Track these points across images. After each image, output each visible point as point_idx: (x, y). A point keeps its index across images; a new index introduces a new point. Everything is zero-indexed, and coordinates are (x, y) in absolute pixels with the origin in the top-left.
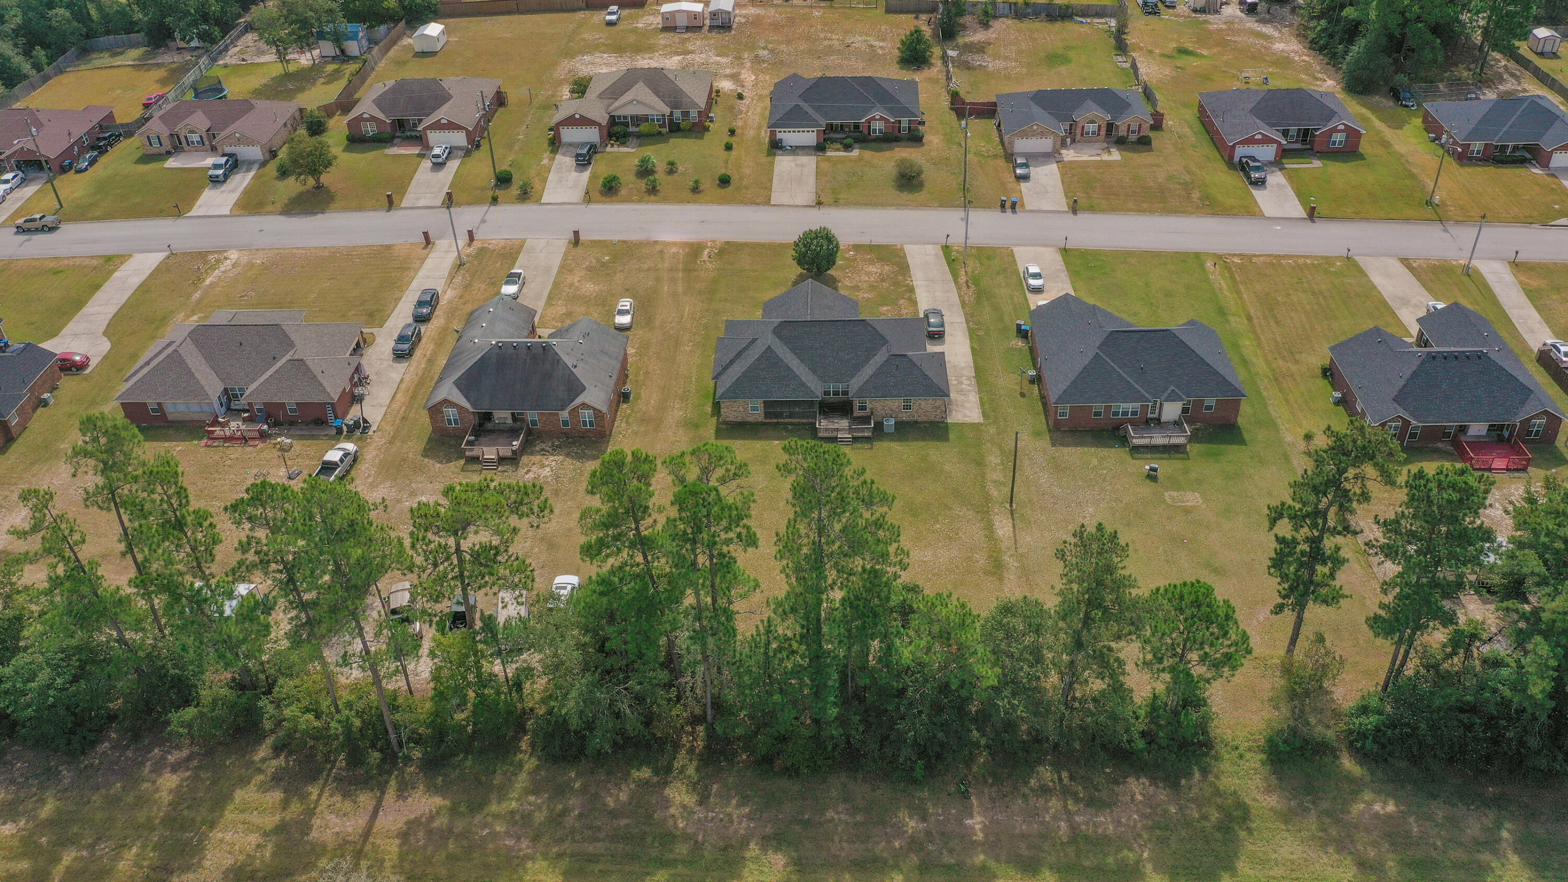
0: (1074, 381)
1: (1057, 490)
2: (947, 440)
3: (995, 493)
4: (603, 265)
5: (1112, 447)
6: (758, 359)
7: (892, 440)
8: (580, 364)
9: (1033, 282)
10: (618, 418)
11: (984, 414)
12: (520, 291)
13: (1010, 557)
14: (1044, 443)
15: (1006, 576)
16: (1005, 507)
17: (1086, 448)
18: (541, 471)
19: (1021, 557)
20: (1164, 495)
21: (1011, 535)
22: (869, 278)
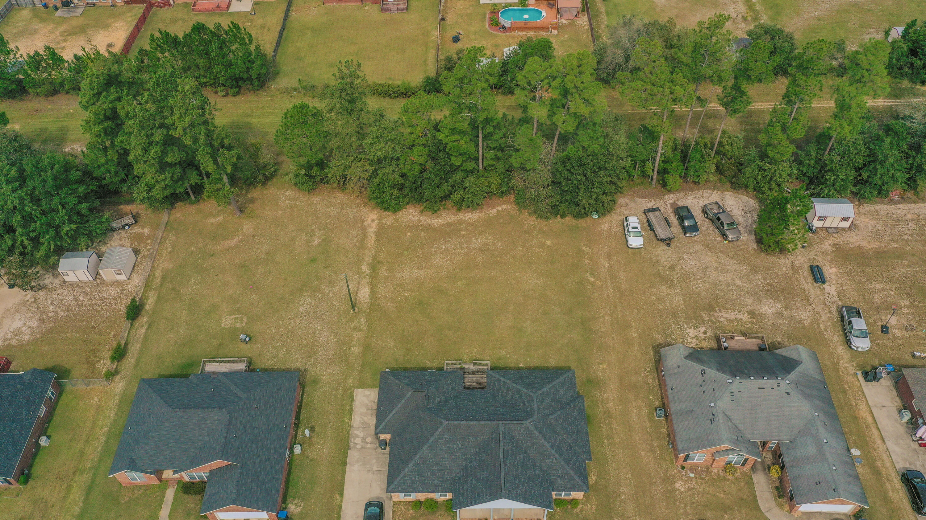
3: (363, 320)
13: (365, 272)
14: (313, 371)
15: (371, 261)
16: (358, 309)
17: (283, 367)
18: (696, 334)
19: (359, 272)
20: (246, 323)
21: (360, 287)
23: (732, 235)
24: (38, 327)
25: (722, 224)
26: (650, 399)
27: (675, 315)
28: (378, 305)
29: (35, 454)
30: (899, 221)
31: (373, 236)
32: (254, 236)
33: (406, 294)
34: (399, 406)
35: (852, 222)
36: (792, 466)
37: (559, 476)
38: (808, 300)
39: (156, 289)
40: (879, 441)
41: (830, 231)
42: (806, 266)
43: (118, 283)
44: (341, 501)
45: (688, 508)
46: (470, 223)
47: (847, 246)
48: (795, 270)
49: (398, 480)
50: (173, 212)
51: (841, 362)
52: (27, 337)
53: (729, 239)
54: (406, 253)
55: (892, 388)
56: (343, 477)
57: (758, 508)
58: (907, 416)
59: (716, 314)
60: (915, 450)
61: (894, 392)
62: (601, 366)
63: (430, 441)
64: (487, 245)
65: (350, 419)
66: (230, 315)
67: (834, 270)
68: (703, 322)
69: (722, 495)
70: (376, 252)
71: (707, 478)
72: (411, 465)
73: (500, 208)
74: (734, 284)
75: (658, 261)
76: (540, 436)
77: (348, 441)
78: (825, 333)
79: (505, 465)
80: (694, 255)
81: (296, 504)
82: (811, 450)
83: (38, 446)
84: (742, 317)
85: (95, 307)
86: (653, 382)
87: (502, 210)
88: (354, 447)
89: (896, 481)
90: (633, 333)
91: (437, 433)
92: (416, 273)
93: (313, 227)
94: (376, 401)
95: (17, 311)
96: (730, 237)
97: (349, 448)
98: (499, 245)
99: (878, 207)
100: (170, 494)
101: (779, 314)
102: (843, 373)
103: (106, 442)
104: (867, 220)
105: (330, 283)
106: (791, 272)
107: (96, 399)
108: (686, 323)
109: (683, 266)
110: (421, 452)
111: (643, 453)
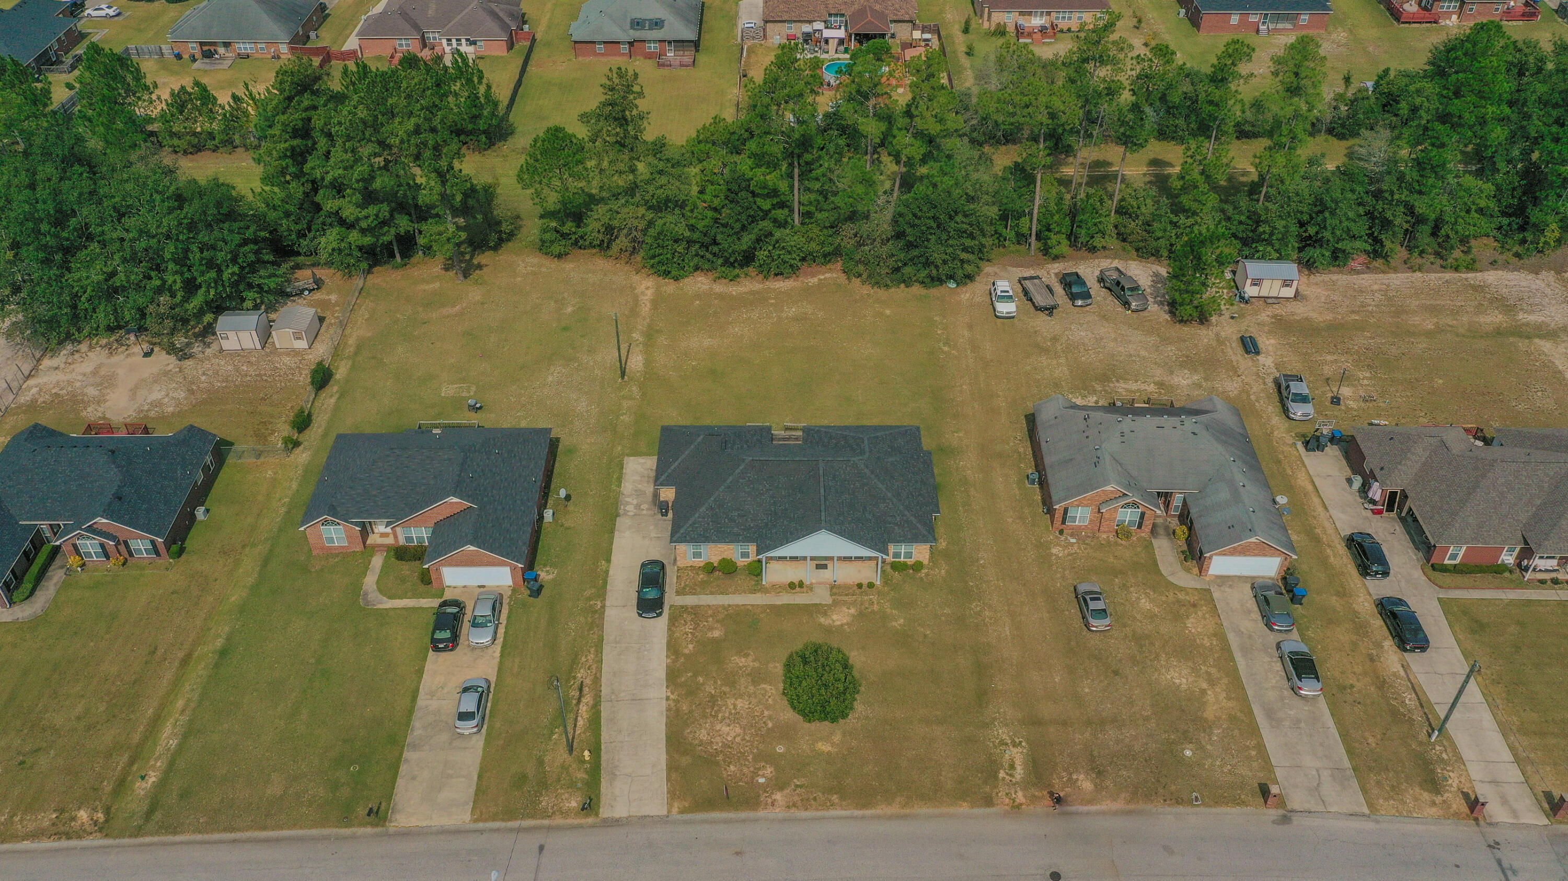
15: (645, 329)
16: (630, 377)
22: (735, 705)
23: (1136, 301)
24: (186, 398)
25: (1123, 289)
26: (1020, 468)
27: (1057, 385)
28: (656, 374)
29: (189, 528)
30: (1362, 291)
31: (649, 304)
32: (482, 304)
33: (693, 363)
34: (687, 453)
35: (1297, 289)
36: (1200, 516)
37: (896, 524)
38: (1236, 372)
39: (349, 358)
40: (1320, 509)
41: (1269, 301)
42: (1235, 337)
43: (296, 353)
44: (609, 567)
45: (1067, 572)
46: (780, 292)
47: (1291, 318)
48: (1220, 341)
49: (685, 527)
50: (370, 277)
51: (1276, 433)
52: (171, 409)
53: (1133, 307)
54: (693, 321)
55: (1342, 458)
56: (611, 543)
57: (1158, 572)
58: (1358, 481)
59: (1111, 385)
60: (1367, 518)
61: (1344, 462)
62: (956, 434)
63: (728, 481)
64: (806, 314)
65: (619, 486)
66: (452, 383)
67: (1272, 341)
68: (1094, 392)
69: (1111, 559)
70: (652, 320)
71: (1092, 544)
72: (703, 509)
73: (822, 277)
74: (1139, 355)
75: (1036, 332)
76: (873, 476)
77: (617, 509)
78: (1257, 404)
79: (826, 499)
80: (1085, 326)
81: (547, 571)
82: (1224, 494)
83: (193, 518)
84: (1147, 388)
85: (265, 378)
86: (1025, 451)
87: (825, 279)
88: (625, 514)
89: (1339, 547)
90: (1000, 403)
91: (738, 471)
92: (707, 342)
93: (566, 295)
94: (654, 468)
95: (155, 382)
96: (1134, 305)
97: (618, 515)
98: (821, 314)
99: (1335, 277)
100: (377, 561)
101: (1197, 385)
102: (1277, 443)
103: (288, 512)
104: (1319, 290)
105: (589, 351)
106: (1214, 343)
107: (270, 472)
108: (1071, 393)
109: (1070, 337)
110: (717, 493)
111: (1010, 520)
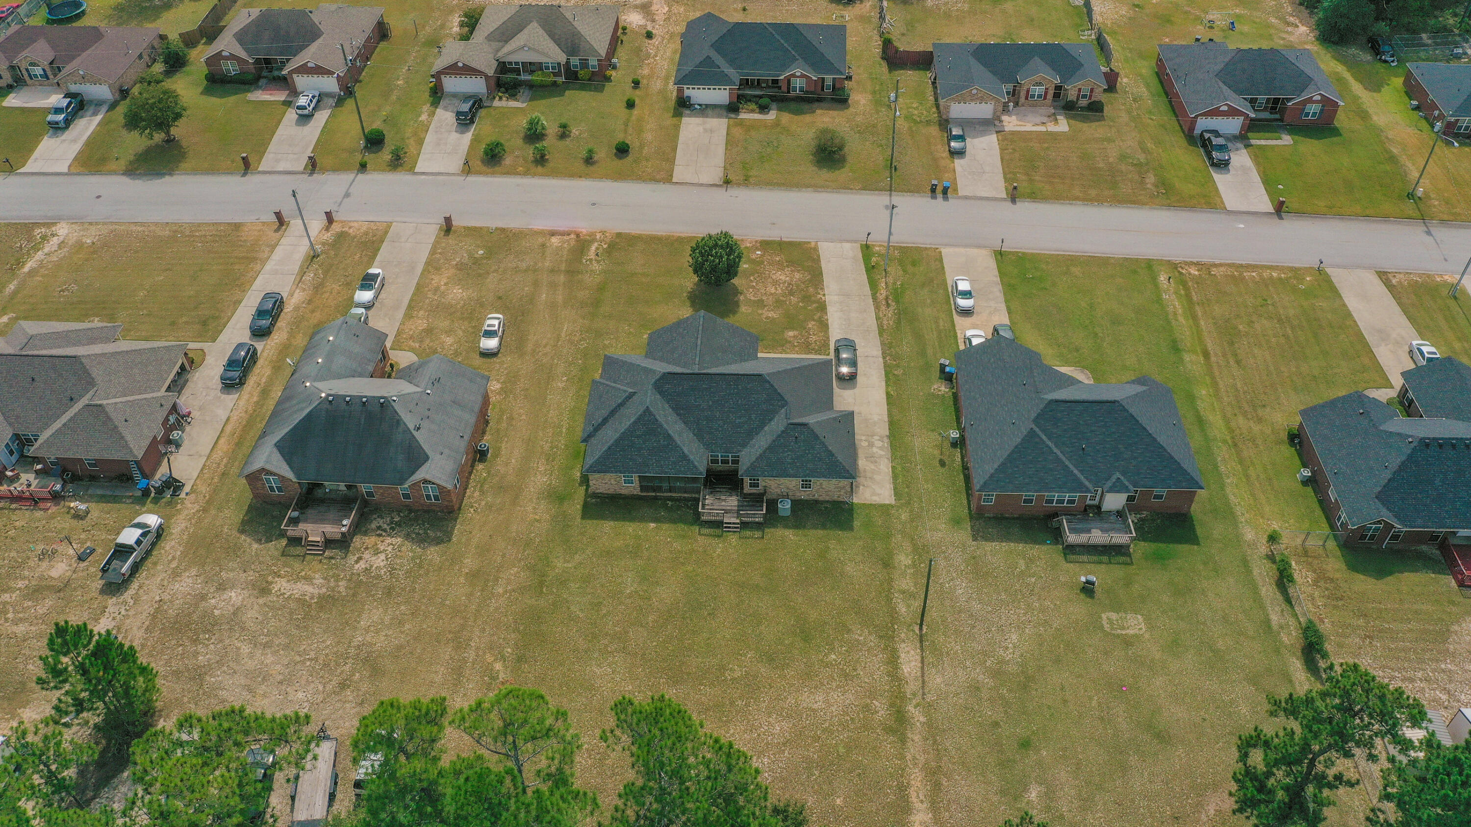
0: (1003, 464)
1: (976, 606)
2: (851, 529)
3: (902, 609)
4: (476, 261)
5: (1043, 542)
6: (635, 422)
7: (786, 527)
8: (425, 424)
9: (963, 303)
10: (472, 483)
11: (897, 494)
12: (376, 297)
13: (915, 707)
14: (964, 535)
15: (909, 735)
16: (913, 631)
17: (1012, 544)
18: (373, 558)
19: (928, 708)
20: (1101, 618)
21: (919, 674)
22: (776, 289)
27: (389, 592)
28: (881, 637)
31: (913, 798)
33: (833, 657)
54: (842, 750)
62: (537, 517)
65: (893, 467)
70: (902, 757)
74: (255, 645)
77: (891, 443)
81: (940, 392)
84: (285, 584)
86: (474, 491)
90: (469, 562)
101: (222, 587)
102: (205, 497)
105: (978, 689)
108: (378, 577)
109: (321, 688)
111: (524, 417)
